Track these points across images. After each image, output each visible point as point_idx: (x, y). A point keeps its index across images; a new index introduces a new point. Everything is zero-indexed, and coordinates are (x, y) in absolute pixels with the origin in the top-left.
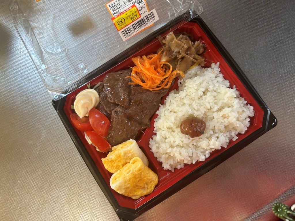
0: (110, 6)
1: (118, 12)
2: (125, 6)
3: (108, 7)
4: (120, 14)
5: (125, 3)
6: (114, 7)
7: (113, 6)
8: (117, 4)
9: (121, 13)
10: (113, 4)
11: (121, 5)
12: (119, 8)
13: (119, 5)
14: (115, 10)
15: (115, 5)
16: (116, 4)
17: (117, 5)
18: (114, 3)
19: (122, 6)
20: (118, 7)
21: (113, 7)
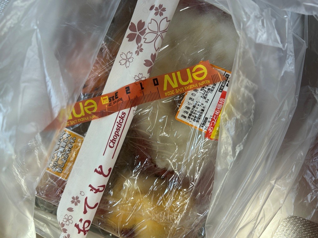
0: (185, 117)
1: (207, 118)
2: (209, 102)
3: (183, 119)
4: (212, 120)
5: (205, 98)
6: (193, 114)
7: (190, 112)
8: (194, 107)
9: (213, 117)
10: (186, 110)
11: (200, 104)
12: (203, 110)
13: (197, 106)
14: (200, 119)
15: (191, 110)
16: (191, 107)
17: (195, 109)
18: (188, 108)
19: (204, 106)
20: (198, 110)
21: (190, 115)
